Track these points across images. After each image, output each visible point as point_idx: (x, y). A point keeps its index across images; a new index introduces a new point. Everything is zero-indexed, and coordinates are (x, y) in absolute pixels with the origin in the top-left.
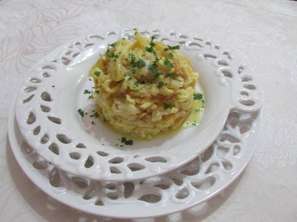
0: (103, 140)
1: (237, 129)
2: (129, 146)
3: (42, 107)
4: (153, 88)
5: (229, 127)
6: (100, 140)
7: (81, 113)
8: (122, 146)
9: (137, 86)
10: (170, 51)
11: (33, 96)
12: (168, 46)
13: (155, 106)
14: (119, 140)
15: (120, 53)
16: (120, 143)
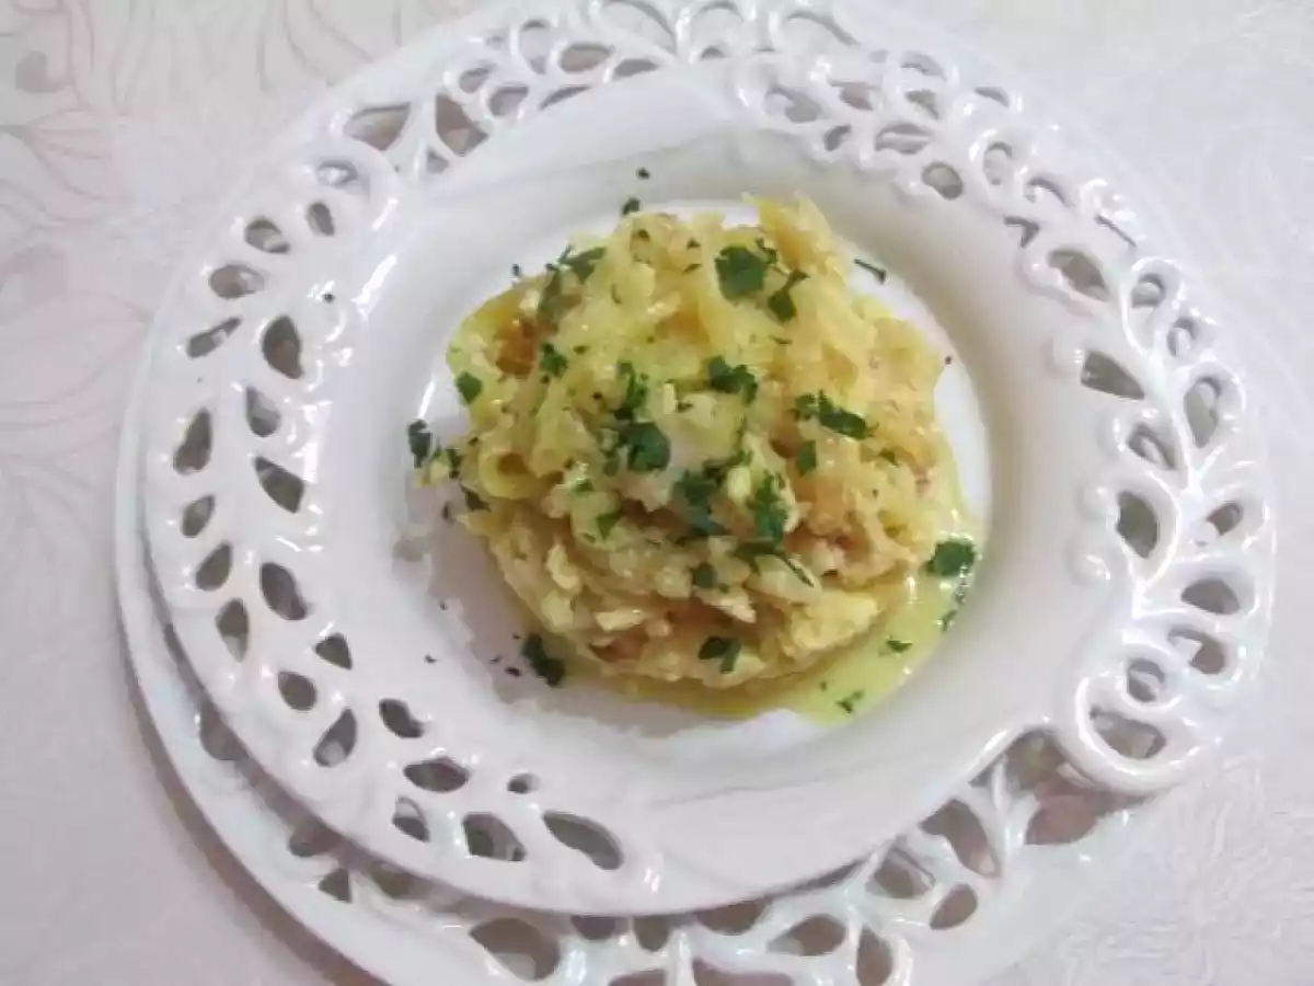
0: (455, 609)
1: (1027, 807)
2: (542, 681)
3: (252, 397)
4: (667, 569)
5: (998, 780)
6: (443, 607)
7: (420, 441)
8: (514, 672)
9: (605, 534)
10: (810, 429)
11: (231, 325)
12: (821, 392)
13: (664, 629)
14: (517, 637)
15: (581, 350)
16: (514, 657)
